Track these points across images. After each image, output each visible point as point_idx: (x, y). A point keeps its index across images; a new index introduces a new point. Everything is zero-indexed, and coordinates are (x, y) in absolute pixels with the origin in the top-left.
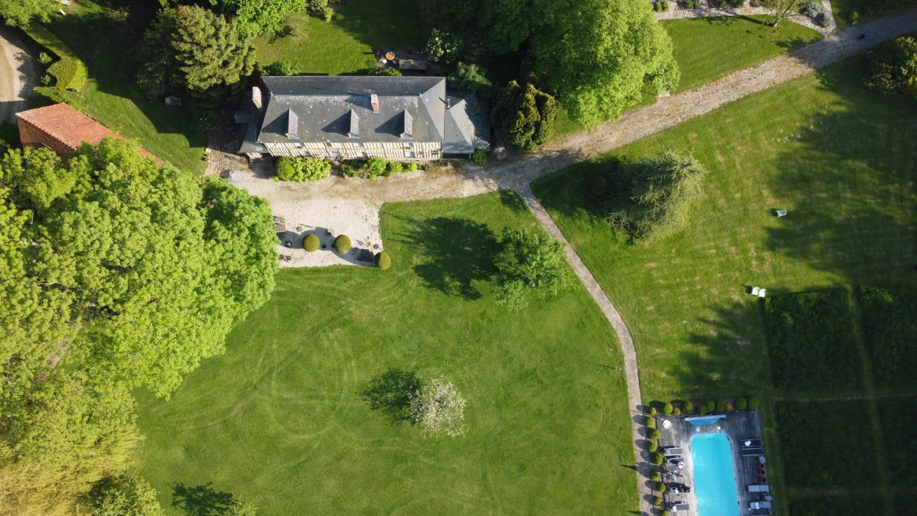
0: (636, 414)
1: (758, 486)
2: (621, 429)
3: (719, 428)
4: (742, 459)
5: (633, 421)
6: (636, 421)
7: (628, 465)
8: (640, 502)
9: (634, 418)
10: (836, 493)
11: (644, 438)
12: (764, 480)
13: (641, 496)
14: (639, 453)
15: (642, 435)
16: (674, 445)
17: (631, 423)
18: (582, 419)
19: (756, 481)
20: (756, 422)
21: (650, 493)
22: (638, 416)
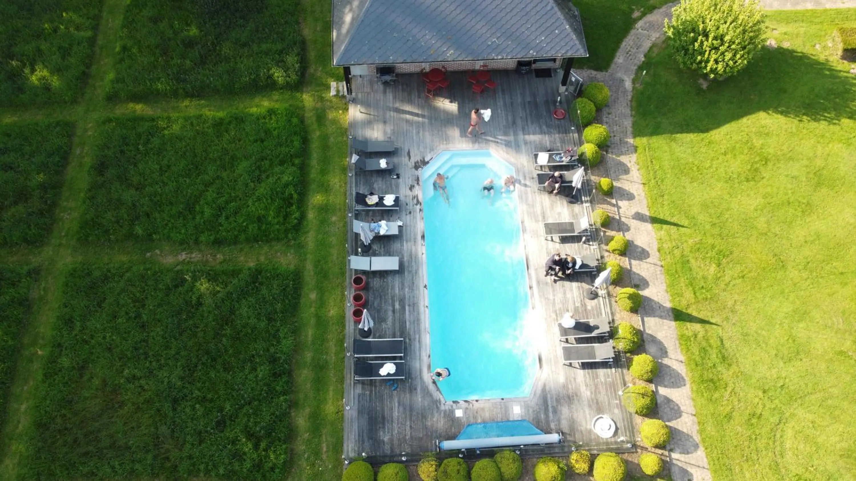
0: (691, 458)
1: (374, 268)
2: (729, 417)
3: (459, 413)
4: (403, 332)
5: (697, 438)
6: (688, 437)
7: (697, 327)
8: (655, 246)
9: (696, 447)
10: (183, 256)
11: (662, 391)
12: (358, 281)
13: (654, 257)
14: (671, 353)
15: (668, 400)
16: (581, 373)
17: (701, 432)
18: (844, 445)
19: (376, 283)
20: (355, 426)
21: (634, 262)
22: (686, 452)
